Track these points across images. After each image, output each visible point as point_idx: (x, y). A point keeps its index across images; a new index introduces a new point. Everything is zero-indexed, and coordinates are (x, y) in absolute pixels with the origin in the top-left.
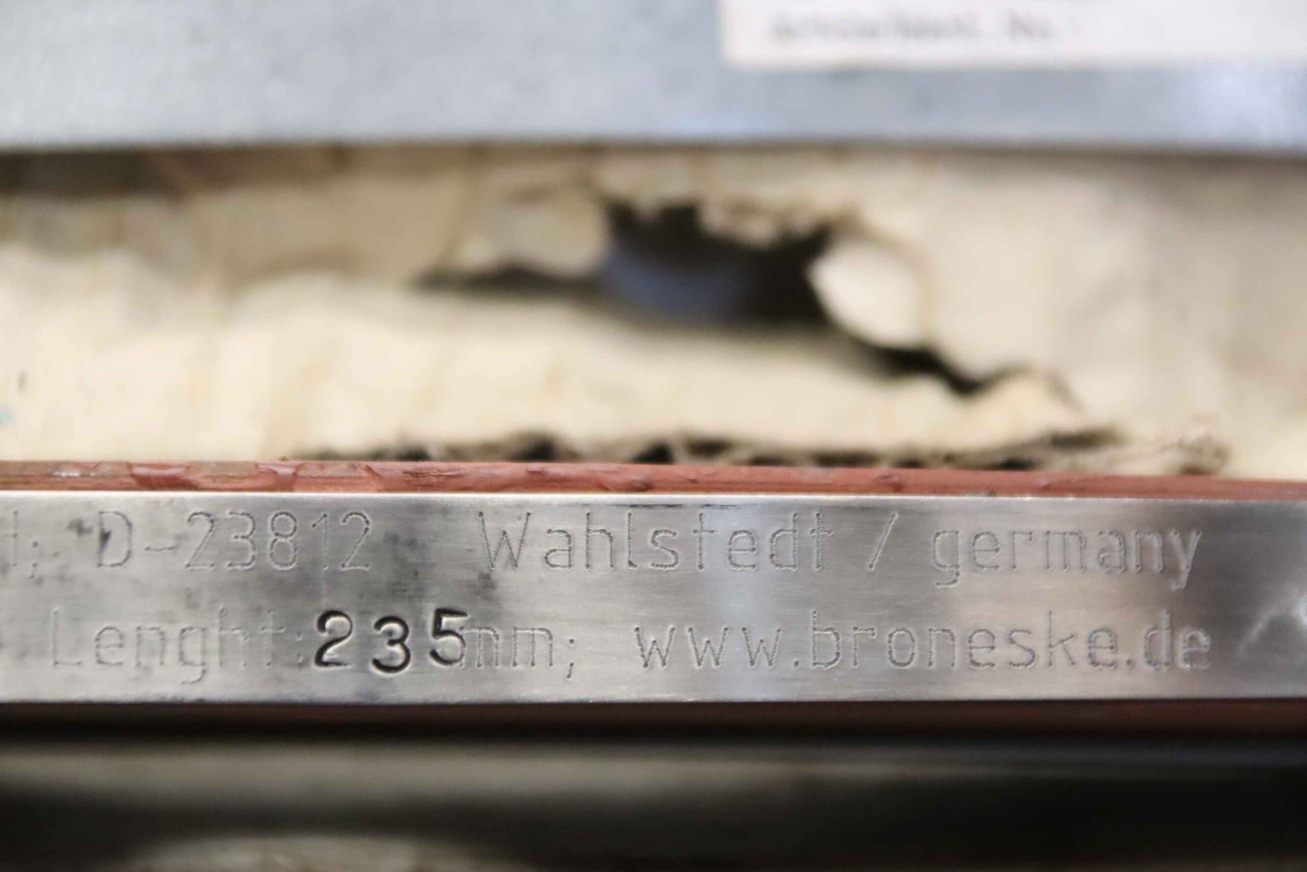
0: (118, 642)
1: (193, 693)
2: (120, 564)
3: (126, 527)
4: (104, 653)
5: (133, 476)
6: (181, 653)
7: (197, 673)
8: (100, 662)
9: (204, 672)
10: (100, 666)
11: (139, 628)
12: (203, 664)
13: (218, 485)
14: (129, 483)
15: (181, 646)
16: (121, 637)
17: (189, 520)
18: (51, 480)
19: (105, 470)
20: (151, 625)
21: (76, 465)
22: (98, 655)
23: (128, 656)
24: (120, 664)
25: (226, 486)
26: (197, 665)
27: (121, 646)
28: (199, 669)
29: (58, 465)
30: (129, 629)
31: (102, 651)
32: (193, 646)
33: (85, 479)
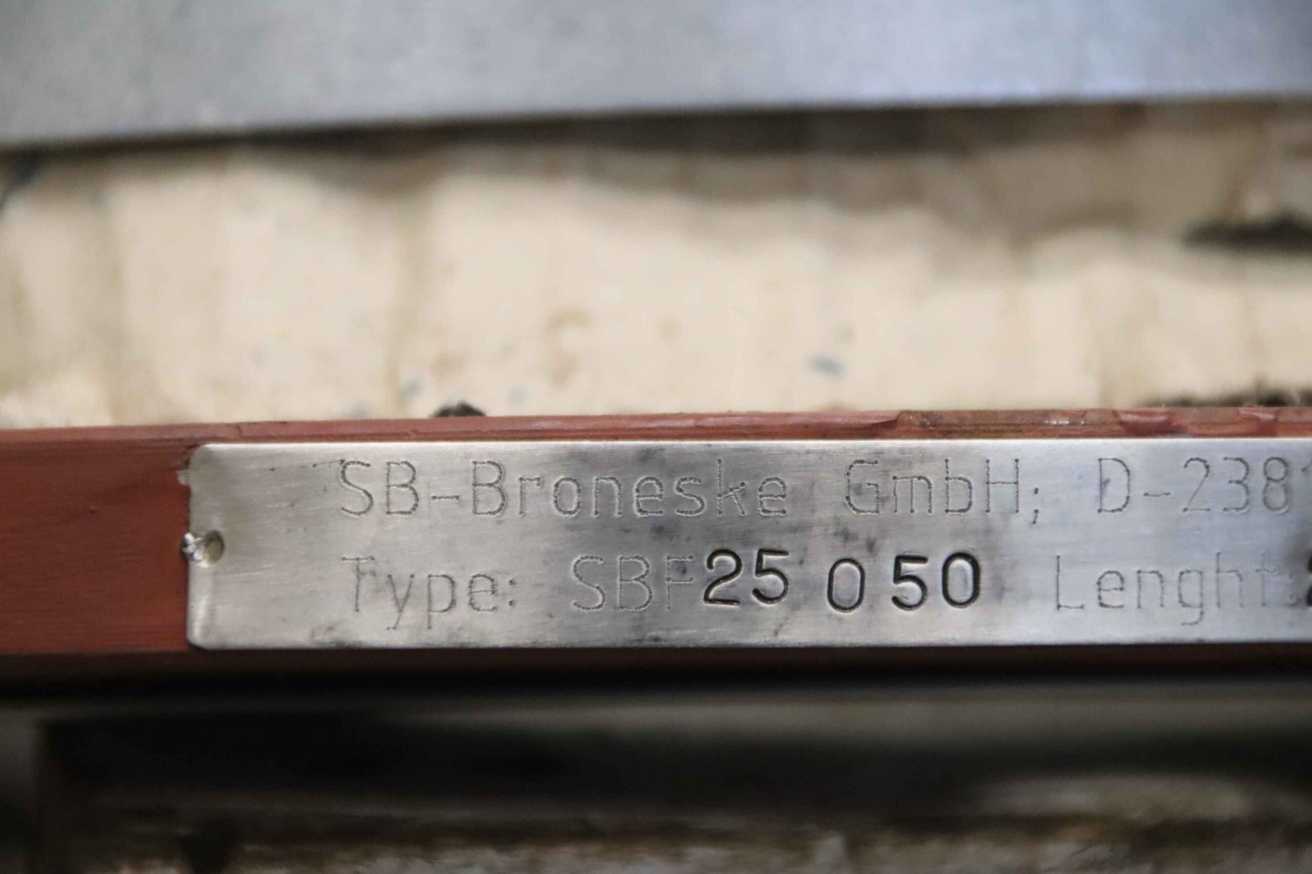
0: (1118, 585)
1: (1191, 635)
2: (1119, 510)
3: (1126, 473)
4: (1107, 598)
5: (1122, 423)
6: (1180, 596)
7: (1195, 615)
8: (1102, 605)
9: (1202, 613)
10: (1103, 609)
11: (1139, 572)
12: (1201, 606)
13: (1204, 430)
14: (1118, 431)
15: (1179, 588)
16: (1122, 579)
17: (1186, 466)
18: (1042, 428)
19: (1092, 417)
20: (1152, 569)
21: (1063, 413)
22: (1100, 598)
23: (1129, 597)
24: (1121, 607)
25: (1212, 431)
26: (1195, 607)
27: (1122, 589)
28: (1198, 611)
29: (1046, 413)
30: (1129, 572)
31: (1103, 594)
32: (1191, 591)
33: (1074, 427)
